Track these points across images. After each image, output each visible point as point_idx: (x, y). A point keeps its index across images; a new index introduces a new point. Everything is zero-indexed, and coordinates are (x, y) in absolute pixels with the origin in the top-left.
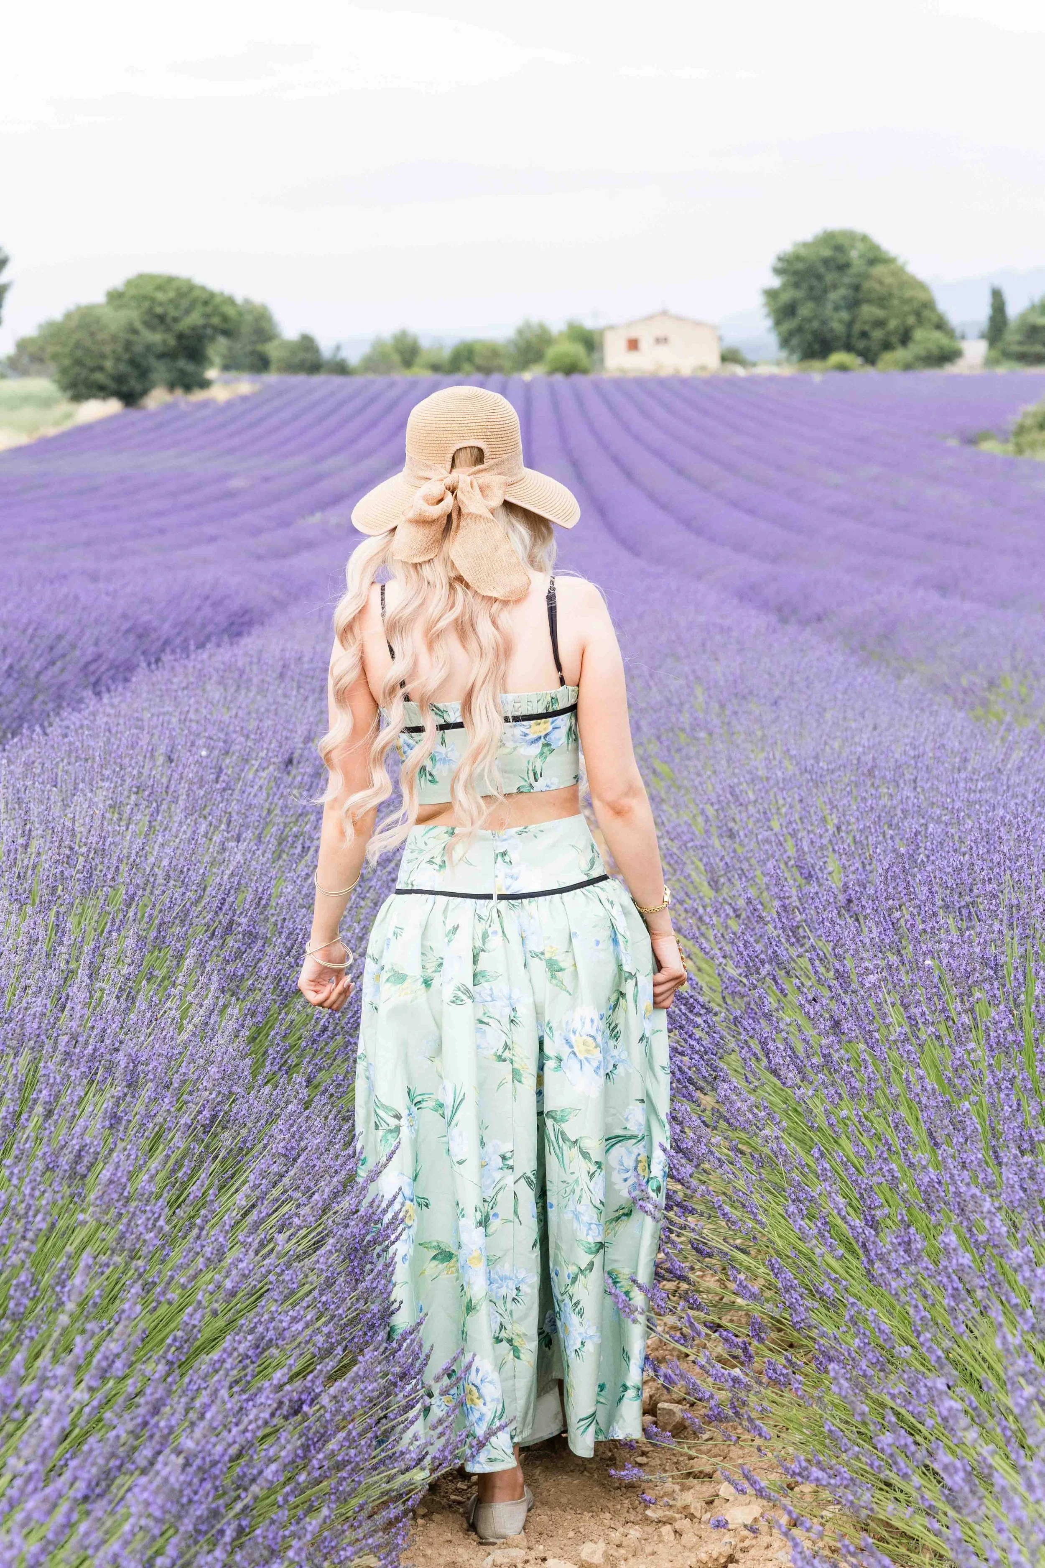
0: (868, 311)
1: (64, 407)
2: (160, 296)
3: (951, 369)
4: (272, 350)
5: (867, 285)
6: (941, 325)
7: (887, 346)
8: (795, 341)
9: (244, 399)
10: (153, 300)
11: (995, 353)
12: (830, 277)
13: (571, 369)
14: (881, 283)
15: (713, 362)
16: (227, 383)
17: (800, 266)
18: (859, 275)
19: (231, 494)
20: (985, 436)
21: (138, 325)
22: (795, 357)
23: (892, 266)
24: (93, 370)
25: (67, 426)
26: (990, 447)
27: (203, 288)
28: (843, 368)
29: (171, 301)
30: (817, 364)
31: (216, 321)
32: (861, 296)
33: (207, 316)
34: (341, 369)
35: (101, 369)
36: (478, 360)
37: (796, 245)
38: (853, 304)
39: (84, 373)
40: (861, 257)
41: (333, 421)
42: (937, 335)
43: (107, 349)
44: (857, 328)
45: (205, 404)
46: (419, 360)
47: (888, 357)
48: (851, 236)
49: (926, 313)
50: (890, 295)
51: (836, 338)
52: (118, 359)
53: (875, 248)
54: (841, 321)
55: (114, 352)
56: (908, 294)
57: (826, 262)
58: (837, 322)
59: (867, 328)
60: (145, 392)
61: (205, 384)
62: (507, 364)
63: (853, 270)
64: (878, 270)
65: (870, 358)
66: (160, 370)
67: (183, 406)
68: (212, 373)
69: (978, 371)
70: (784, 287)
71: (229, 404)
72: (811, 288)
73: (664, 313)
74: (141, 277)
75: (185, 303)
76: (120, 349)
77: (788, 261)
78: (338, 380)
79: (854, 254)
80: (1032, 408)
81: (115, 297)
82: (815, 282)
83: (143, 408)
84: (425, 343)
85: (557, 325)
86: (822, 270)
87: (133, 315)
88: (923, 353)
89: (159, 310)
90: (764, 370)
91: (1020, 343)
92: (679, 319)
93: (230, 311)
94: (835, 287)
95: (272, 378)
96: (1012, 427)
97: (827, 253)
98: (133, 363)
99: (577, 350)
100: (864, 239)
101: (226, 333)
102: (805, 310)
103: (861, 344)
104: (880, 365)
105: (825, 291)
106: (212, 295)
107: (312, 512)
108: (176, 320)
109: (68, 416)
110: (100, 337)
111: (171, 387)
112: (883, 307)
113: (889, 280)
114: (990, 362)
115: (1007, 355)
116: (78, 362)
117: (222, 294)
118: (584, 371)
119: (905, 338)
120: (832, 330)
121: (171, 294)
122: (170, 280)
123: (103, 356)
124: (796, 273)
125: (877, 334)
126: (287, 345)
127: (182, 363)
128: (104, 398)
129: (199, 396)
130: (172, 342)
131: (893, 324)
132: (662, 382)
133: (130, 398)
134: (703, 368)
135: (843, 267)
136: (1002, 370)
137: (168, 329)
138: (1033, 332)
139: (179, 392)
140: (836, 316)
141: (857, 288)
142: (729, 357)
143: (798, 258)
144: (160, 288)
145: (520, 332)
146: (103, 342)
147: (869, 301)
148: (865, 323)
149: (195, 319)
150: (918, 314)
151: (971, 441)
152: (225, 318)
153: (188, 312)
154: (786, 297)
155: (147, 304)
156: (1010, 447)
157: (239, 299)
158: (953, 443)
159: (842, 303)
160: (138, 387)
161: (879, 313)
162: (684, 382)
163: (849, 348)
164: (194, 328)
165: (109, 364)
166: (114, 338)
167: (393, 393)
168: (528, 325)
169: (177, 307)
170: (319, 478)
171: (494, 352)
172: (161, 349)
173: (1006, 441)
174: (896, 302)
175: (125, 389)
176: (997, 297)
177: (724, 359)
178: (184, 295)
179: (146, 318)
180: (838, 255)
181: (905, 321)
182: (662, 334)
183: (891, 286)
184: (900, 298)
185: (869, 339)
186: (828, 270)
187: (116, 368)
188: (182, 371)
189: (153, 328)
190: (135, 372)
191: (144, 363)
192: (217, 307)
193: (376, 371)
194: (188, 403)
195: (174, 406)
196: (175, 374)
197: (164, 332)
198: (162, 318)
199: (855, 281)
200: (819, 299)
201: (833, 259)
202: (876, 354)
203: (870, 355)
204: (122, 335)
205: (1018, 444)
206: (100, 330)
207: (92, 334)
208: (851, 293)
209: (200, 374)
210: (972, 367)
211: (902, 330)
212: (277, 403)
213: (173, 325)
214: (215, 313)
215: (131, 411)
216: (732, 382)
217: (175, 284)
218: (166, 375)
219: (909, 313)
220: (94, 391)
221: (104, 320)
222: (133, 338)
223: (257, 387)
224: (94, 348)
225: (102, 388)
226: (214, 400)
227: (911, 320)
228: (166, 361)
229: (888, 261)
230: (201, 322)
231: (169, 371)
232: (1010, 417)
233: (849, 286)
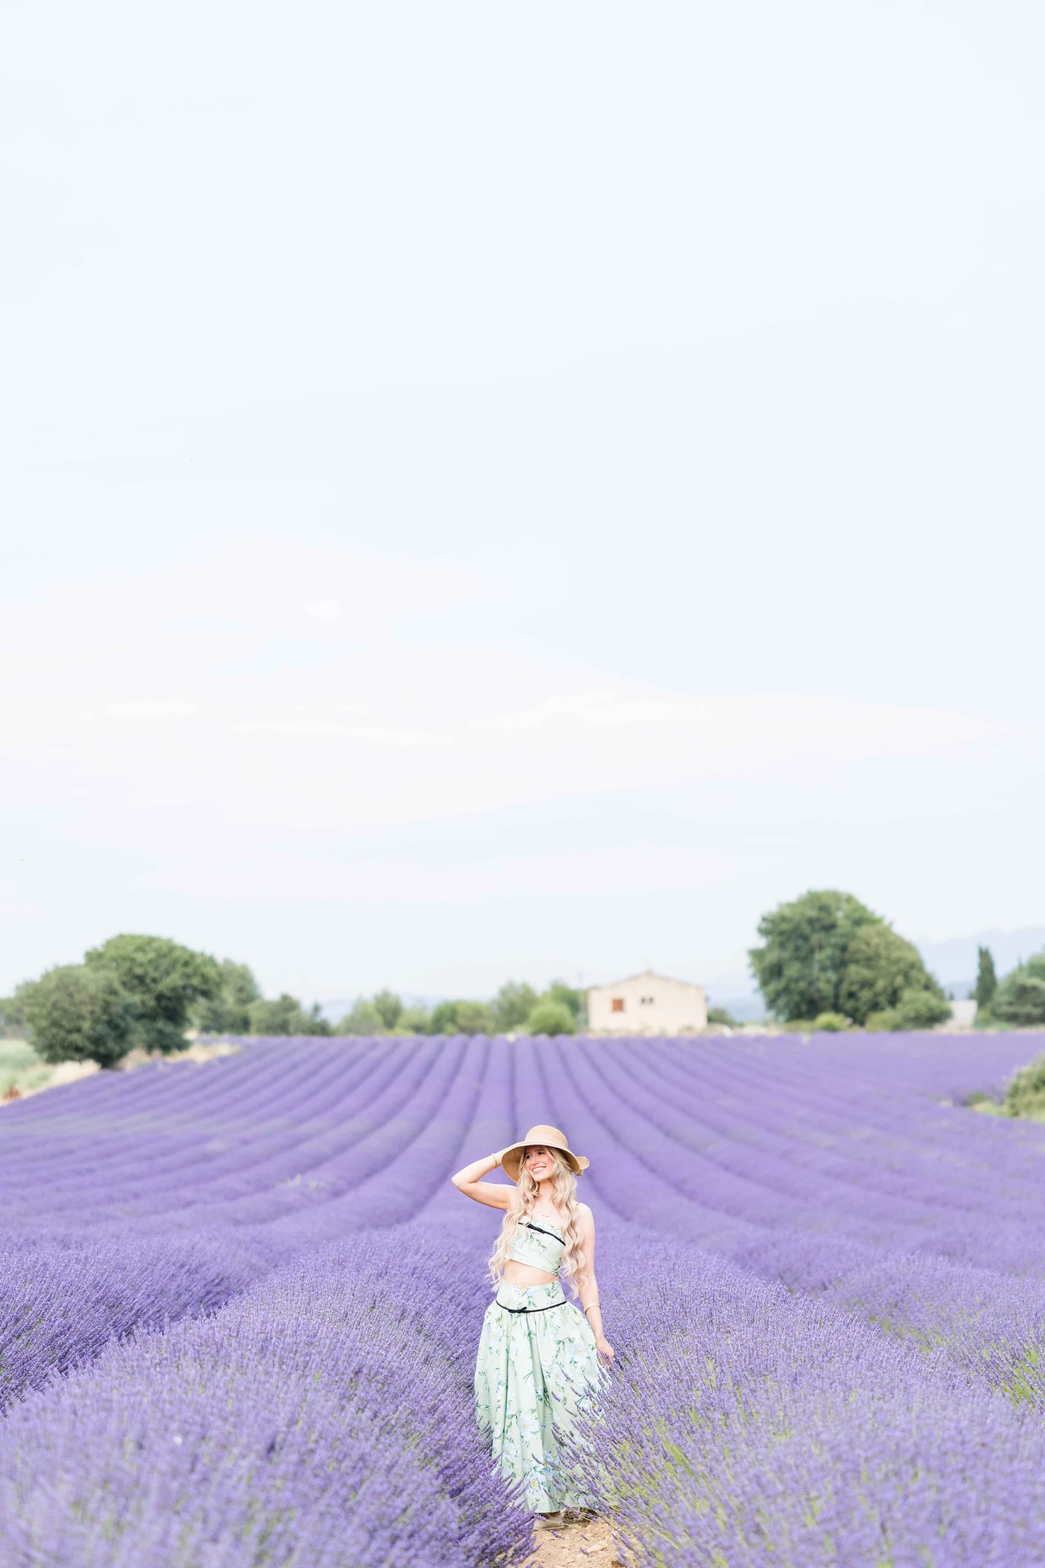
0: (855, 972)
1: (41, 1069)
2: (140, 957)
3: (941, 1030)
4: (254, 1012)
5: (853, 946)
6: (929, 986)
7: (875, 1007)
8: (782, 1002)
9: (223, 1060)
10: (133, 960)
11: (986, 1014)
12: (815, 938)
13: (555, 1030)
14: (868, 944)
15: (699, 1022)
16: (206, 1044)
17: (784, 927)
18: (843, 936)
19: (208, 1158)
20: (980, 1098)
21: (117, 986)
22: (782, 1018)
23: (878, 927)
24: (69, 1032)
25: (42, 1088)
26: (982, 1108)
27: (184, 949)
28: (831, 1029)
29: (150, 962)
30: (804, 1025)
31: (196, 981)
32: (847, 956)
33: (188, 976)
34: (322, 1030)
35: (78, 1030)
36: (462, 1021)
37: (780, 905)
38: (840, 964)
39: (62, 1034)
40: (847, 917)
41: (314, 1082)
42: (925, 995)
43: (85, 1010)
44: (844, 988)
45: (183, 1066)
46: (401, 1021)
47: (876, 1018)
48: (836, 896)
49: (914, 974)
50: (878, 956)
51: (823, 999)
52: (96, 1021)
53: (861, 908)
54: (828, 981)
55: (92, 1012)
56: (895, 955)
57: (811, 922)
58: (825, 983)
59: (854, 988)
60: (123, 1054)
61: (183, 1046)
62: (491, 1025)
63: (840, 931)
64: (863, 931)
65: (858, 1018)
66: (139, 1031)
67: (160, 1067)
68: (191, 1035)
69: (968, 1032)
70: (770, 947)
71: (208, 1066)
72: (797, 949)
73: (650, 973)
74: (121, 937)
75: (165, 964)
76: (98, 1010)
77: (773, 921)
78: (318, 1041)
79: (840, 915)
80: (1026, 1069)
81: (94, 958)
82: (800, 942)
83: (120, 1069)
84: (407, 1004)
85: (541, 986)
86: (807, 930)
87: (113, 976)
88: (912, 1014)
89: (139, 971)
90: (751, 1031)
91: (1010, 1004)
92: (665, 979)
93: (210, 972)
94: (821, 947)
95: (252, 1039)
96: (1007, 1088)
97: (813, 913)
98: (111, 1024)
99: (562, 1011)
100: (849, 899)
101: (206, 994)
102: (792, 970)
103: (849, 1005)
104: (868, 1025)
105: (812, 951)
106: (192, 956)
107: (292, 1177)
108: (154, 981)
109: (44, 1078)
110: (78, 997)
111: (149, 1048)
112: (869, 967)
113: (875, 941)
114: (980, 1023)
115: (997, 1016)
116: (55, 1024)
117: (202, 954)
118: (570, 1032)
119: (894, 999)
120: (819, 991)
121: (152, 955)
122: (151, 940)
123: (81, 1017)
124: (781, 933)
125: (866, 995)
126: (266, 1005)
127: (161, 1024)
128: (80, 1061)
129: (177, 1057)
130: (152, 1003)
131: (880, 984)
132: (649, 1043)
133: (107, 1060)
134: (689, 1028)
135: (830, 928)
136: (993, 1031)
137: (148, 990)
138: (1022, 992)
139: (157, 1053)
140: (823, 976)
141: (844, 949)
142: (715, 1017)
143: (783, 919)
144: (140, 949)
145: (503, 993)
146: (82, 1003)
147: (857, 962)
148: (851, 984)
149: (174, 979)
150: (906, 976)
151: (965, 1103)
152: (205, 979)
153: (167, 973)
154: (772, 957)
155: (126, 965)
156: (1005, 1109)
157: (220, 960)
158: (947, 1104)
159: (828, 963)
160: (117, 1049)
161: (866, 973)
162: (671, 1043)
163: (836, 1008)
164: (174, 989)
165: (86, 1025)
166: (93, 998)
167: (375, 1054)
168: (511, 985)
169: (156, 969)
170: (298, 1141)
171: (477, 1013)
172: (140, 1010)
173: (1001, 1103)
174: (883, 963)
175: (102, 1050)
176: (985, 956)
177: (710, 1020)
178: (165, 956)
179: (125, 979)
180: (823, 915)
181: (892, 982)
182: (647, 995)
183: (878, 946)
184: (888, 958)
185: (857, 999)
186: (814, 930)
187: (93, 1029)
188: (160, 1032)
189: (132, 989)
190: (113, 1034)
191: (122, 1024)
192: (198, 967)
193: (358, 1032)
194: (166, 1064)
195: (152, 1067)
196: (154, 1035)
197: (144, 993)
198: (141, 979)
199: (841, 941)
200: (805, 959)
201: (818, 919)
202: (865, 1015)
203: (858, 1016)
204: (100, 996)
205: (1013, 1106)
206: (79, 991)
207: (71, 995)
208: (837, 953)
209: (179, 1036)
210: (962, 1028)
211: (890, 990)
212: (256, 1064)
213: (152, 985)
214: (195, 974)
215: (107, 1072)
216: (719, 1043)
217: (155, 945)
218: (145, 1036)
219: (897, 974)
220: (71, 1053)
221: (83, 981)
222: (111, 998)
223: (236, 1048)
224: (72, 1009)
225: (78, 1049)
226: (192, 1062)
227: (899, 980)
228: (145, 1021)
229: (873, 921)
230: (180, 983)
231: (148, 1032)
232: (1004, 1078)
233: (835, 946)
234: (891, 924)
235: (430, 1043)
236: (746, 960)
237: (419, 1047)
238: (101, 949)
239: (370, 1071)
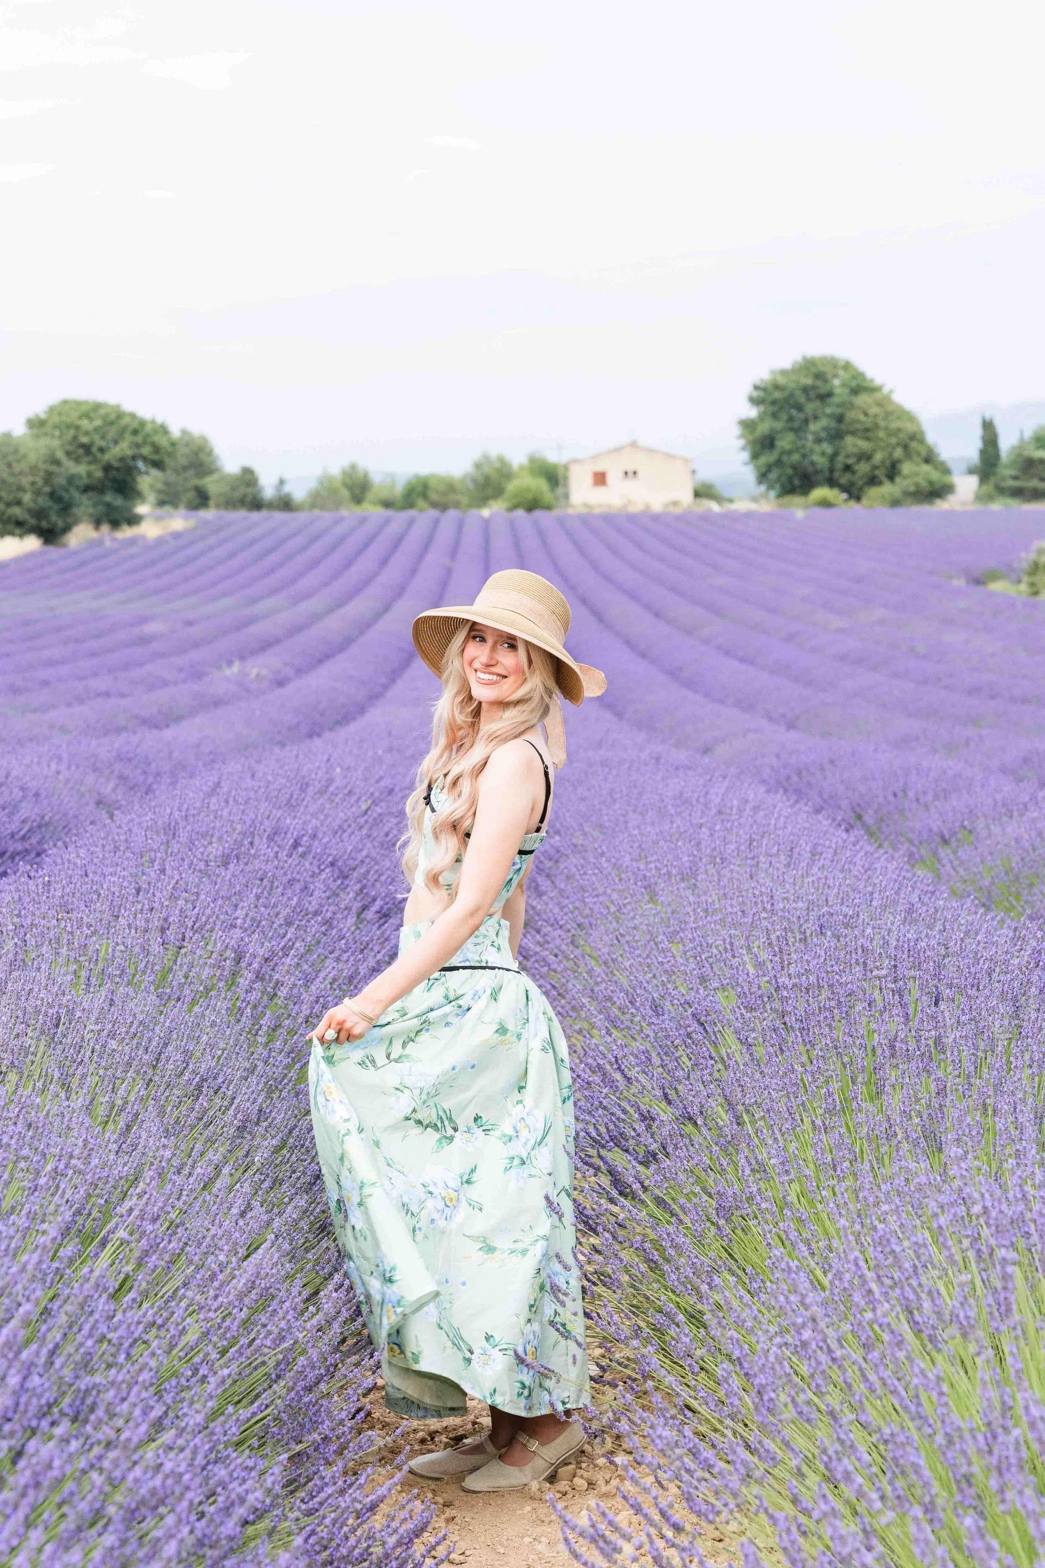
0: (852, 444)
2: (85, 424)
3: (942, 505)
4: (211, 484)
5: (850, 415)
6: (929, 459)
7: (873, 481)
8: (773, 476)
9: (176, 535)
10: (77, 428)
11: (988, 488)
12: (810, 408)
13: (533, 505)
14: (866, 414)
15: (686, 497)
16: (159, 519)
17: (777, 395)
18: (841, 405)
20: (994, 576)
21: (60, 455)
22: (772, 494)
23: (877, 395)
26: (998, 586)
27: (133, 416)
28: (825, 504)
29: (96, 429)
30: (797, 500)
31: (146, 451)
32: (843, 427)
33: (137, 446)
34: (285, 504)
35: (19, 503)
36: (434, 496)
37: (773, 372)
38: (836, 436)
39: (1, 507)
40: (844, 385)
41: (273, 558)
42: (926, 468)
43: (25, 481)
44: (840, 460)
45: (133, 541)
46: (370, 496)
47: (873, 492)
48: (833, 363)
49: (914, 444)
50: (876, 426)
51: (817, 472)
52: (38, 493)
53: (859, 375)
54: (823, 454)
55: (33, 483)
56: (894, 425)
57: (805, 390)
58: (819, 456)
59: (850, 461)
60: (67, 529)
61: (134, 520)
62: (465, 500)
63: (836, 400)
64: (861, 400)
65: (854, 493)
66: (85, 505)
67: (108, 543)
68: (142, 509)
69: (971, 508)
70: (761, 418)
71: (160, 541)
72: (791, 419)
73: (633, 445)
74: (65, 402)
75: (112, 432)
76: (40, 481)
77: (764, 390)
78: (280, 516)
79: (836, 382)
81: (36, 424)
82: (794, 412)
83: (64, 545)
84: (376, 478)
85: (517, 459)
86: (802, 399)
87: (54, 443)
88: (912, 489)
89: (84, 440)
90: (742, 506)
91: (1016, 478)
92: (651, 451)
93: (163, 442)
94: (816, 418)
95: (209, 514)
96: (1025, 565)
97: (809, 381)
98: (54, 496)
99: (541, 485)
100: (847, 366)
101: (158, 465)
102: (785, 442)
103: (844, 480)
104: (864, 501)
105: (806, 421)
106: (142, 423)
107: (230, 663)
108: (102, 450)
110: (17, 468)
111: (97, 523)
112: (868, 439)
113: (874, 410)
114: (980, 498)
115: (1001, 491)
117: (153, 422)
118: (549, 508)
119: (892, 472)
120: (813, 463)
121: (98, 422)
122: (98, 406)
123: (21, 489)
124: (774, 402)
125: (863, 468)
126: (224, 478)
127: (109, 497)
128: (21, 536)
129: (126, 532)
130: (99, 474)
131: (878, 457)
132: (632, 518)
133: (50, 535)
134: (675, 503)
135: (825, 397)
136: (996, 506)
137: (95, 461)
138: (1028, 465)
139: (105, 528)
140: (817, 448)
141: (840, 419)
142: (702, 492)
143: (776, 387)
144: (86, 415)
145: (478, 466)
146: (21, 473)
147: (853, 433)
148: (847, 456)
149: (123, 449)
150: (906, 447)
151: (979, 581)
152: (156, 449)
153: (116, 442)
154: (764, 428)
155: (72, 432)
156: (1023, 587)
157: (175, 432)
158: (959, 583)
159: (823, 435)
160: (60, 524)
161: (864, 445)
162: (656, 518)
163: (832, 483)
164: (122, 459)
165: (27, 498)
166: (34, 469)
167: (340, 530)
168: (486, 458)
169: (103, 438)
170: (250, 621)
171: (450, 487)
172: (86, 481)
173: (1019, 581)
174: (881, 434)
175: (44, 524)
176: (989, 428)
177: (697, 494)
178: (112, 423)
179: (69, 448)
180: (819, 383)
181: (891, 455)
182: (630, 468)
183: (876, 416)
184: (886, 428)
185: (854, 473)
186: (809, 400)
187: (34, 501)
188: (108, 505)
189: (77, 460)
190: (56, 507)
191: (66, 496)
192: (147, 436)
193: (322, 508)
194: (115, 539)
195: (100, 542)
196: (101, 508)
197: (89, 463)
198: (87, 448)
199: (839, 411)
200: (799, 430)
201: (814, 387)
202: (861, 489)
203: (855, 491)
204: (42, 466)
205: (1032, 584)
206: (18, 461)
207: (9, 465)
208: (833, 424)
209: (129, 510)
210: (963, 503)
211: (888, 464)
212: (212, 540)
213: (99, 455)
214: (145, 443)
215: (50, 548)
216: (707, 518)
217: (102, 412)
218: (91, 510)
219: (898, 444)
220: (11, 527)
221: (22, 450)
222: (53, 468)
223: (191, 523)
224: (11, 480)
225: (19, 524)
226: (143, 537)
227: (898, 453)
228: (90, 494)
229: (873, 390)
230: (129, 453)
231: (95, 505)
232: (1023, 555)
233: (831, 416)
234: (891, 392)
235: (400, 518)
236: (736, 430)
237: (387, 521)
238: (43, 416)
239: (333, 548)
